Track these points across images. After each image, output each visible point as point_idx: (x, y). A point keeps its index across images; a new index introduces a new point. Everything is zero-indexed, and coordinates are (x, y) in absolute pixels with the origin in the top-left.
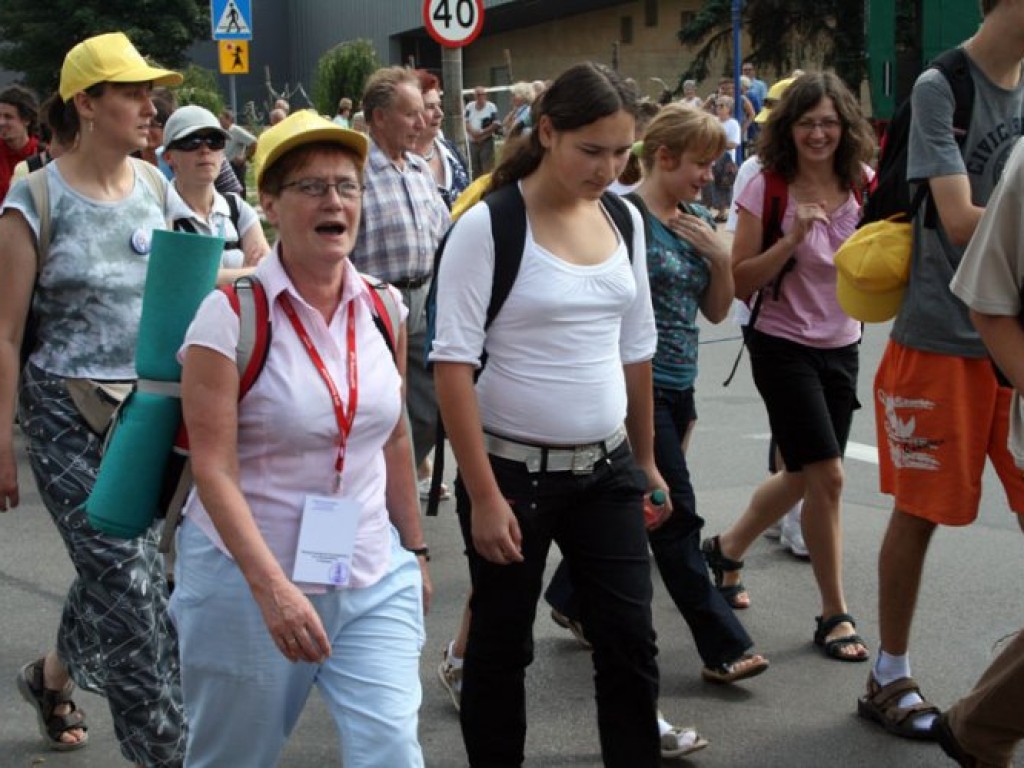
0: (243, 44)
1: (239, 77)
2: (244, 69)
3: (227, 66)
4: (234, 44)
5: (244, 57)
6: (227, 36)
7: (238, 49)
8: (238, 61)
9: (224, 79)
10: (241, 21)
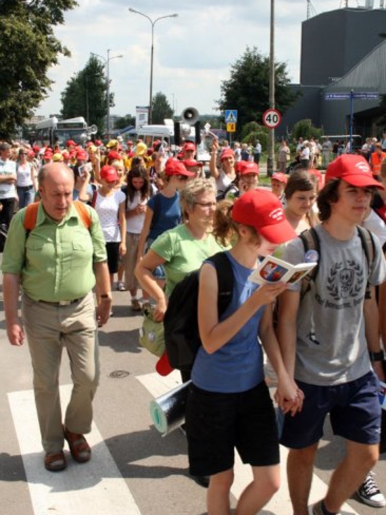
0: (234, 124)
1: (232, 133)
2: (234, 130)
3: (229, 129)
4: (231, 124)
5: (234, 127)
6: (230, 121)
7: (233, 125)
8: (232, 128)
9: (228, 133)
10: (234, 117)
